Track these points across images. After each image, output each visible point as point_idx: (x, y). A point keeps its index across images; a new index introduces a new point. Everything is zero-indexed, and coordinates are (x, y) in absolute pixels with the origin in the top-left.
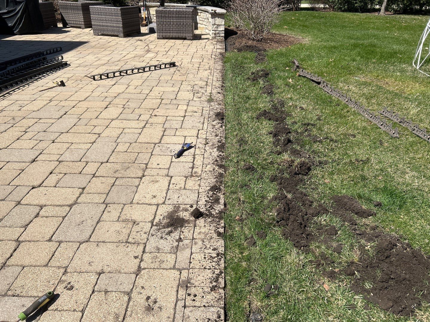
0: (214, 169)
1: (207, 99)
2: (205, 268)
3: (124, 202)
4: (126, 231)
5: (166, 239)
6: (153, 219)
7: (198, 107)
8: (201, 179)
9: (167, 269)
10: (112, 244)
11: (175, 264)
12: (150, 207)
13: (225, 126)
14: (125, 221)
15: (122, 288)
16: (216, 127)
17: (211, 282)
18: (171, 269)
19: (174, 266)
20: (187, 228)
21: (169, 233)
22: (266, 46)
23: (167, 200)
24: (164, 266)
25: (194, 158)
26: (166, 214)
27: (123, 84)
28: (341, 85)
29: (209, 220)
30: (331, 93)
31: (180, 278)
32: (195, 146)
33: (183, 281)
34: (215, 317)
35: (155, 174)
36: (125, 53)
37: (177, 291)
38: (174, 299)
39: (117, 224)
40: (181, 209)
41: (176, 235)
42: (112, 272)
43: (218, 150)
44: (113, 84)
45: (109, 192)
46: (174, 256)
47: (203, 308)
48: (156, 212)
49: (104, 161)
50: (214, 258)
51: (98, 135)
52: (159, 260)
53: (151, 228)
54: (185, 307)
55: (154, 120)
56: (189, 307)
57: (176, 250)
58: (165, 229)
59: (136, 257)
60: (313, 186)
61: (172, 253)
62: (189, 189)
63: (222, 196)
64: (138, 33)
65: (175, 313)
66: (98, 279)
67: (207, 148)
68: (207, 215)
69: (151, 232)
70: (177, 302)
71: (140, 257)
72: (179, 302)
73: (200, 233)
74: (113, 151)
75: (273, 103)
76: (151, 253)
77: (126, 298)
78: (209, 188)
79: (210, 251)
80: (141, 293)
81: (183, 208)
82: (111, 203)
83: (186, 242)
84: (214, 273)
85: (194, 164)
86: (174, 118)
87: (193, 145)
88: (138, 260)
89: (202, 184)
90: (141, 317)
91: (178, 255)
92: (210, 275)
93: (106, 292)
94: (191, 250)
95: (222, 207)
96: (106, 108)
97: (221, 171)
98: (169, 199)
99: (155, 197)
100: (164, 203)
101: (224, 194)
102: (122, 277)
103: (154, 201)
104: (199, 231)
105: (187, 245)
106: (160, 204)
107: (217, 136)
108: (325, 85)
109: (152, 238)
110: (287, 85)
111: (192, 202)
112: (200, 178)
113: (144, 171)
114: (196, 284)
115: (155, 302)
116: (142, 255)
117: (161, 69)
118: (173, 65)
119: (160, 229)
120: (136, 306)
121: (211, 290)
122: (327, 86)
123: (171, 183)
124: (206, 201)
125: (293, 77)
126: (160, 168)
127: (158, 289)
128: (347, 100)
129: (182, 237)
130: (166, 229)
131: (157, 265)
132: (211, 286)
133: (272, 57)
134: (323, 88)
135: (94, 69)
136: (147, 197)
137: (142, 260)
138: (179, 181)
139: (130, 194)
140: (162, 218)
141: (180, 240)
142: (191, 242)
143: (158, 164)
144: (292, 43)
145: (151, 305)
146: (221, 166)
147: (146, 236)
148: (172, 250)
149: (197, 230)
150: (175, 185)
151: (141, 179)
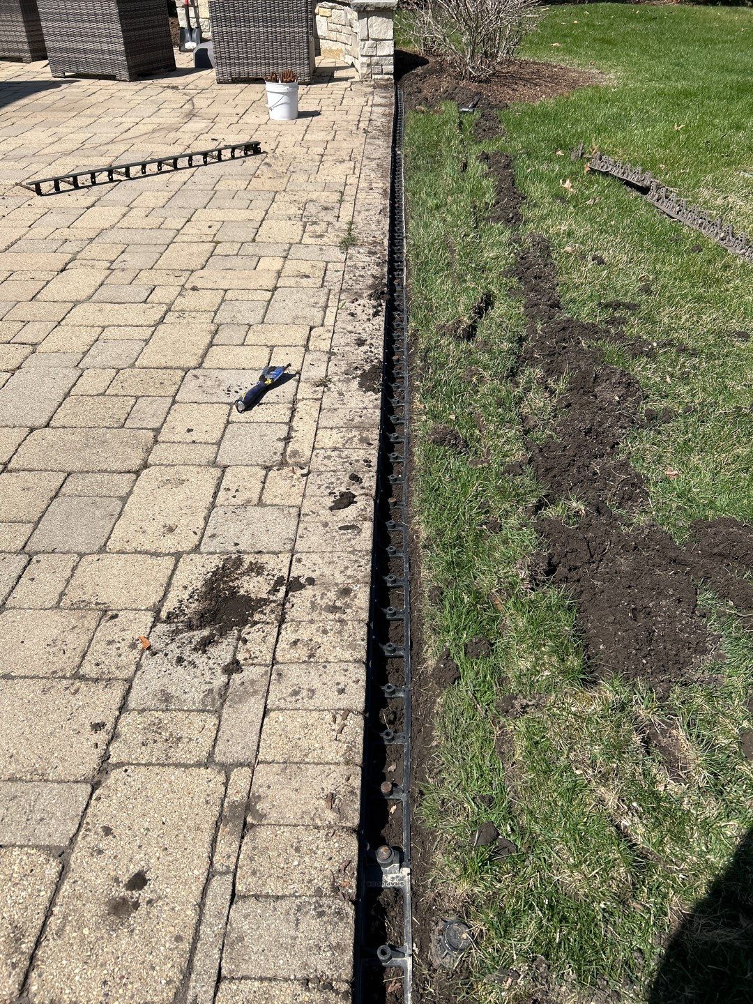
1: (339, 240)
3: (82, 549)
4: (76, 641)
5: (193, 664)
6: (159, 599)
7: (314, 263)
8: (309, 472)
9: (186, 766)
10: (31, 682)
11: (214, 747)
12: (155, 561)
14: (79, 608)
15: (42, 834)
16: (361, 317)
18: (198, 765)
19: (211, 755)
20: (259, 626)
21: (204, 645)
23: (206, 539)
25: (293, 411)
26: (200, 584)
27: (114, 204)
28: (705, 193)
30: (678, 217)
31: (225, 796)
32: (299, 373)
33: (233, 806)
35: (179, 459)
36: (128, 121)
37: (214, 841)
38: (200, 872)
39: (55, 616)
40: (245, 567)
41: (222, 652)
42: (20, 779)
43: (361, 385)
44: (89, 205)
45: (40, 518)
46: (212, 721)
48: (171, 578)
49: (37, 424)
51: (30, 348)
52: (165, 735)
53: (154, 626)
54: (233, 899)
55: (189, 301)
56: (245, 898)
57: (218, 701)
58: (191, 633)
59: (97, 727)
61: (209, 711)
62: (272, 505)
64: (170, 69)
65: (199, 922)
69: (150, 642)
70: (208, 880)
71: (109, 727)
72: (215, 882)
73: (295, 643)
74: (67, 395)
75: (520, 246)
76: (144, 710)
77: (52, 869)
80: (100, 852)
81: (251, 563)
82: (44, 552)
83: (251, 673)
85: (291, 429)
86: (246, 295)
87: (294, 373)
88: (102, 737)
89: (311, 488)
90: (92, 938)
91: (225, 716)
94: (264, 700)
96: (62, 271)
98: (213, 536)
99: (171, 530)
100: (196, 549)
102: (49, 796)
103: (169, 543)
104: (293, 637)
105: (253, 682)
106: (185, 552)
107: (360, 343)
108: (663, 195)
109: (152, 661)
110: (560, 196)
111: (280, 545)
112: (305, 471)
113: (149, 451)
114: (274, 815)
115: (141, 883)
116: (117, 719)
117: (220, 160)
118: (253, 148)
119: (177, 632)
120: (80, 897)
122: (667, 198)
123: (224, 485)
125: (574, 176)
126: (194, 442)
127: (155, 834)
128: (722, 235)
129: (240, 657)
130: (195, 633)
131: (158, 752)
133: (519, 124)
134: (657, 204)
135: (42, 166)
136: (150, 530)
137: (114, 736)
138: (244, 480)
139: (101, 523)
140: (186, 596)
141: (234, 667)
142: (266, 672)
143: (189, 431)
147: (134, 654)
148: (208, 702)
149: (288, 633)
150: (232, 493)
151: (138, 475)
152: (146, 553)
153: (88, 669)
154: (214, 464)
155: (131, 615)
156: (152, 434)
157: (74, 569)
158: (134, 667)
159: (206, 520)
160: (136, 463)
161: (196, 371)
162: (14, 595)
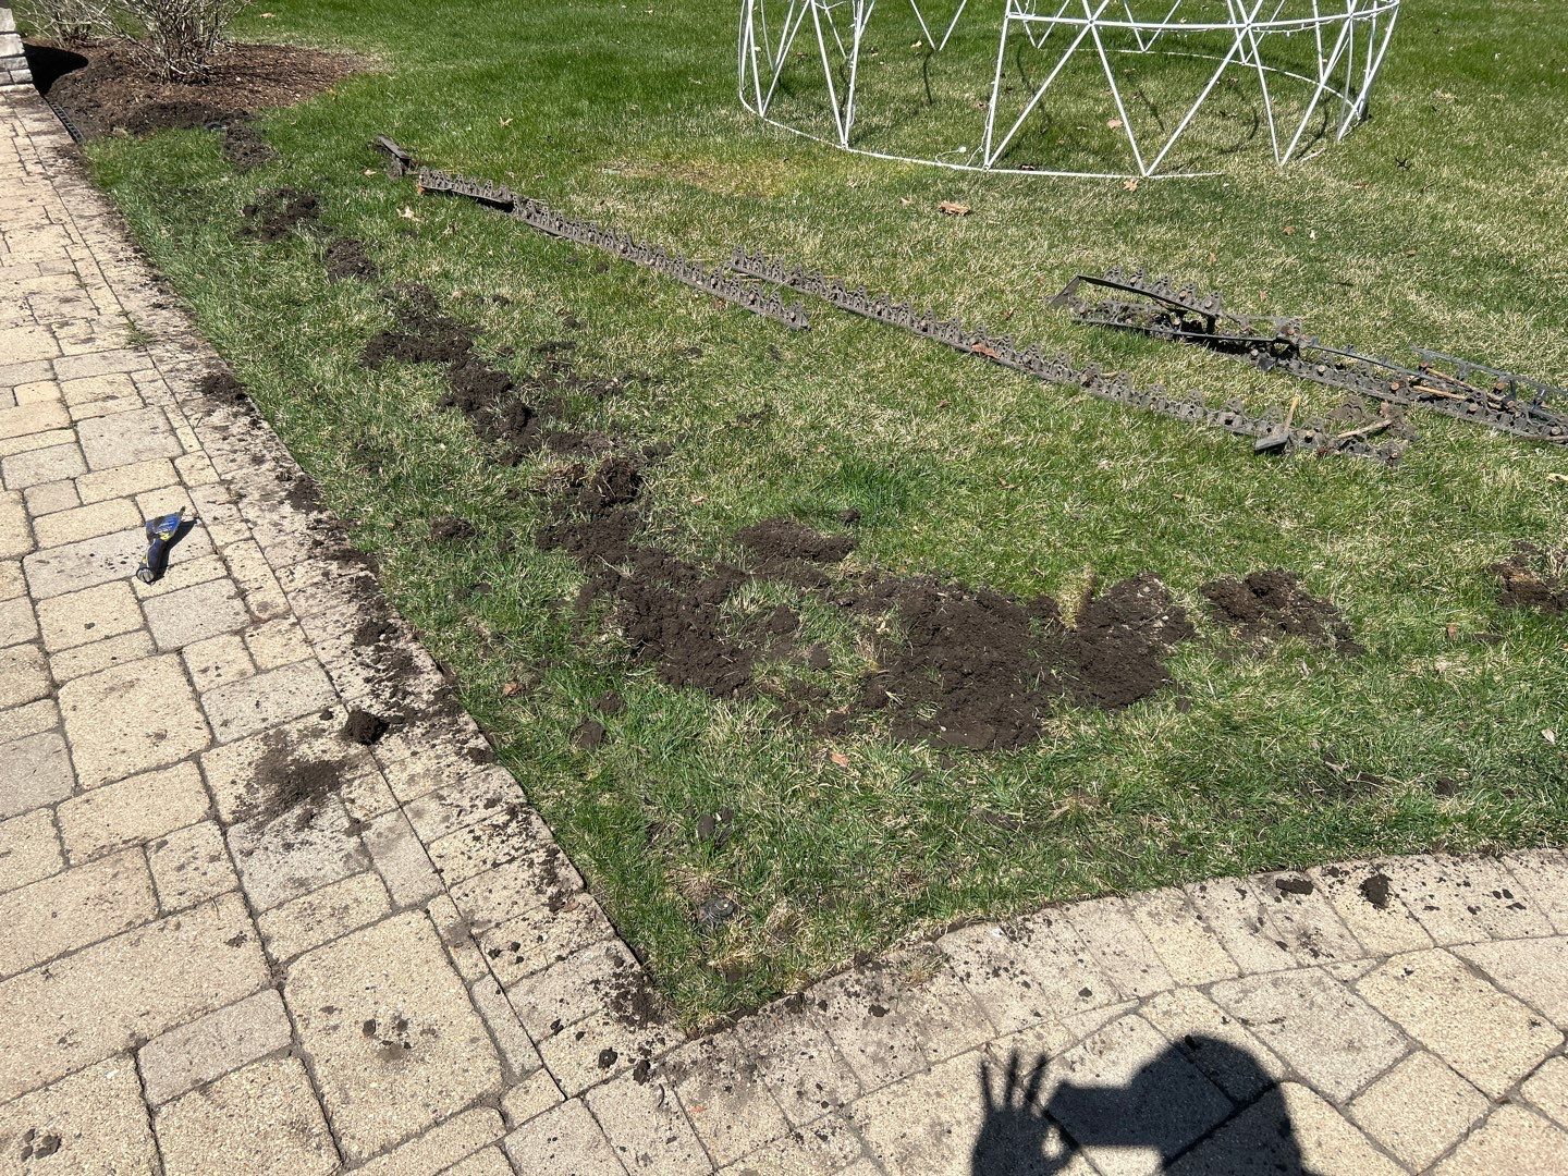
0: (326, 574)
1: (123, 341)
2: (495, 865)
3: (47, 800)
4: (131, 886)
5: (306, 843)
6: (207, 806)
7: (110, 378)
8: (299, 619)
9: (374, 924)
10: (108, 944)
11: (391, 896)
12: (161, 775)
13: (272, 420)
14: (102, 856)
15: (252, 1049)
16: (234, 430)
17: (539, 891)
18: (385, 917)
19: (392, 903)
20: (357, 782)
21: (306, 821)
22: (240, 99)
23: (218, 729)
24: (354, 919)
25: (224, 560)
26: (251, 773)
29: (418, 731)
30: (562, 234)
31: (435, 927)
32: (196, 517)
33: (449, 930)
34: (608, 968)
35: (102, 662)
37: (451, 963)
39: (73, 877)
40: (295, 736)
41: (332, 817)
42: (178, 1025)
43: (296, 507)
46: (370, 879)
47: (559, 966)
48: (204, 780)
50: (506, 825)
52: (327, 911)
53: (224, 834)
54: (503, 990)
56: (515, 984)
57: (364, 860)
58: (280, 819)
59: (237, 942)
60: (668, 526)
61: (359, 873)
62: (277, 668)
63: (413, 646)
65: (485, 1021)
66: (137, 1068)
67: (252, 514)
68: (402, 720)
69: (234, 846)
71: (250, 934)
72: (477, 988)
73: (412, 780)
75: (395, 301)
76: (281, 904)
77: (292, 1066)
78: (348, 639)
79: (481, 812)
80: (335, 1028)
81: (299, 730)
83: (381, 824)
84: (531, 864)
85: (236, 581)
86: (32, 443)
87: (190, 519)
88: (251, 948)
89: (314, 634)
90: (384, 1085)
91: (382, 869)
92: (525, 875)
93: (203, 1087)
94: (415, 839)
95: (437, 678)
97: (357, 570)
98: (225, 724)
99: (161, 736)
100: (213, 743)
101: (415, 639)
102: (228, 1021)
103: (168, 751)
104: (405, 776)
105: (391, 829)
106: (200, 752)
107: (258, 460)
108: (532, 210)
109: (253, 861)
110: (405, 229)
111: (320, 703)
112: (293, 619)
113: (46, 667)
114: (498, 916)
115: (402, 1025)
116: (255, 925)
119: (260, 826)
120: (343, 1067)
121: (554, 910)
122: (538, 212)
123: (193, 669)
124: (367, 680)
125: (408, 200)
126: (107, 637)
127: (384, 987)
128: (622, 247)
129: (358, 815)
130: (286, 815)
131: (330, 928)
132: (544, 899)
134: (530, 222)
136: (130, 747)
137: (265, 942)
138: (218, 654)
139: (50, 765)
140: (242, 791)
141: (357, 827)
142: (399, 817)
143: (89, 626)
144: (328, 75)
145: (394, 1039)
146: (346, 557)
147: (223, 866)
148: (352, 864)
149: (396, 775)
150: (212, 673)
151: (56, 699)
154: (157, 651)
155: (185, 833)
156: (34, 647)
157: (55, 823)
159: (200, 708)
160: (41, 686)
161: (37, 556)
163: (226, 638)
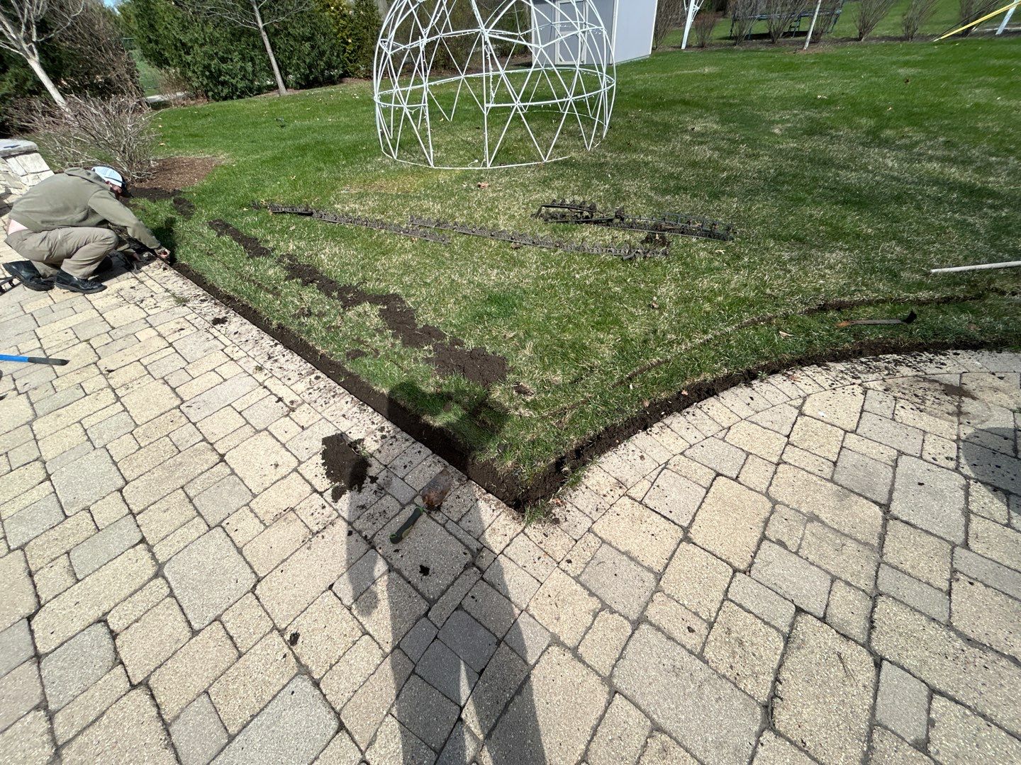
1: (173, 303)
3: (244, 503)
6: (310, 488)
7: (176, 321)
8: (309, 404)
10: (298, 552)
12: (287, 480)
14: (278, 519)
19: (401, 504)
23: (299, 457)
24: (390, 514)
25: (266, 388)
35: (237, 441)
38: (440, 528)
39: (271, 530)
45: (198, 512)
46: (388, 497)
48: (304, 478)
49: (118, 486)
52: (378, 515)
53: (322, 497)
57: (382, 491)
59: (349, 536)
61: (383, 496)
66: (335, 594)
69: (329, 500)
70: (444, 527)
72: (447, 526)
74: (115, 463)
82: (224, 519)
83: (382, 476)
85: (276, 395)
86: (156, 357)
91: (391, 492)
94: (397, 478)
98: (301, 454)
99: (277, 465)
100: (300, 463)
102: (361, 565)
103: (283, 471)
105: (387, 477)
106: (296, 467)
113: (214, 450)
123: (276, 435)
126: (234, 431)
129: (374, 476)
131: (382, 521)
136: (266, 473)
138: (283, 426)
139: (236, 489)
141: (374, 480)
142: (387, 471)
147: (328, 509)
151: (225, 461)
152: (278, 481)
153: (315, 529)
154: (257, 432)
155: (307, 501)
156: (204, 443)
157: (252, 511)
158: (334, 512)
159: (288, 450)
160: (216, 458)
161: (185, 405)
162: (236, 542)
163: (283, 419)
